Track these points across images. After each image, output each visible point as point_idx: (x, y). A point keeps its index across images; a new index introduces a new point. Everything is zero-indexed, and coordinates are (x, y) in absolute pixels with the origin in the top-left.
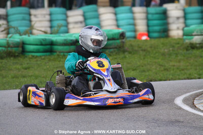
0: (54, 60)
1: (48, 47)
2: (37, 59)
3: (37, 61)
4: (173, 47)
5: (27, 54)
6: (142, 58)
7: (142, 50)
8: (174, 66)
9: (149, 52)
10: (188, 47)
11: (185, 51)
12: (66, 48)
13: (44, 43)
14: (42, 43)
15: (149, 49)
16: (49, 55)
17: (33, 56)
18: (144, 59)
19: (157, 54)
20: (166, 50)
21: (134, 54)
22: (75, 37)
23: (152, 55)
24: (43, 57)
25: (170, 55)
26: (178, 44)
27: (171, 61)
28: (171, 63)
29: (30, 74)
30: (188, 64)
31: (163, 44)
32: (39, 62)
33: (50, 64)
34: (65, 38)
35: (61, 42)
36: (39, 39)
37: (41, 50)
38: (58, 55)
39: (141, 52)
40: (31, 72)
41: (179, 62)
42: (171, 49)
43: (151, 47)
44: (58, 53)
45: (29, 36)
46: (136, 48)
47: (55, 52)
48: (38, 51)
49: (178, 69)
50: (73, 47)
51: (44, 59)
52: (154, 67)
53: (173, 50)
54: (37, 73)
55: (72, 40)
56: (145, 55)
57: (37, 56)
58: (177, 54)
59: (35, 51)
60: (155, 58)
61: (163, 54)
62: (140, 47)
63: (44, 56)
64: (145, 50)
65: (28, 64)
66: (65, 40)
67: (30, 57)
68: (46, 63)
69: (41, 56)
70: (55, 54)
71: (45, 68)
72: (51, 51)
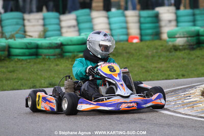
0: (39, 63)
1: (34, 50)
2: (23, 62)
3: (22, 64)
4: (157, 49)
5: (13, 57)
6: (125, 60)
7: (126, 53)
8: (156, 67)
9: (133, 54)
10: (171, 49)
11: (168, 53)
12: (51, 51)
13: (29, 46)
14: (28, 47)
15: (133, 52)
16: (35, 59)
17: (19, 60)
18: (127, 61)
19: (141, 56)
20: (150, 53)
21: (118, 56)
22: (60, 40)
23: (136, 58)
24: (28, 61)
25: (153, 57)
26: (162, 46)
27: (153, 63)
28: (153, 65)
29: (14, 77)
30: (169, 65)
31: (147, 46)
32: (24, 66)
33: (35, 67)
34: (50, 41)
35: (47, 45)
36: (24, 43)
37: (27, 53)
38: (43, 58)
39: (125, 54)
40: (14, 75)
41: (162, 63)
42: (155, 51)
43: (135, 50)
44: (43, 56)
45: (15, 40)
46: (120, 51)
47: (41, 55)
48: (24, 55)
49: (159, 70)
50: (58, 51)
51: (30, 62)
52: (136, 69)
53: (156, 52)
54: (21, 76)
55: (57, 44)
56: (128, 58)
57: (22, 60)
58: (159, 56)
59: (21, 54)
60: (138, 60)
61: (146, 57)
62: (125, 50)
63: (29, 59)
64: (129, 53)
65: (13, 67)
66: (50, 43)
67: (16, 60)
68: (31, 66)
69: (26, 60)
70: (40, 57)
71: (30, 71)
72: (37, 55)
